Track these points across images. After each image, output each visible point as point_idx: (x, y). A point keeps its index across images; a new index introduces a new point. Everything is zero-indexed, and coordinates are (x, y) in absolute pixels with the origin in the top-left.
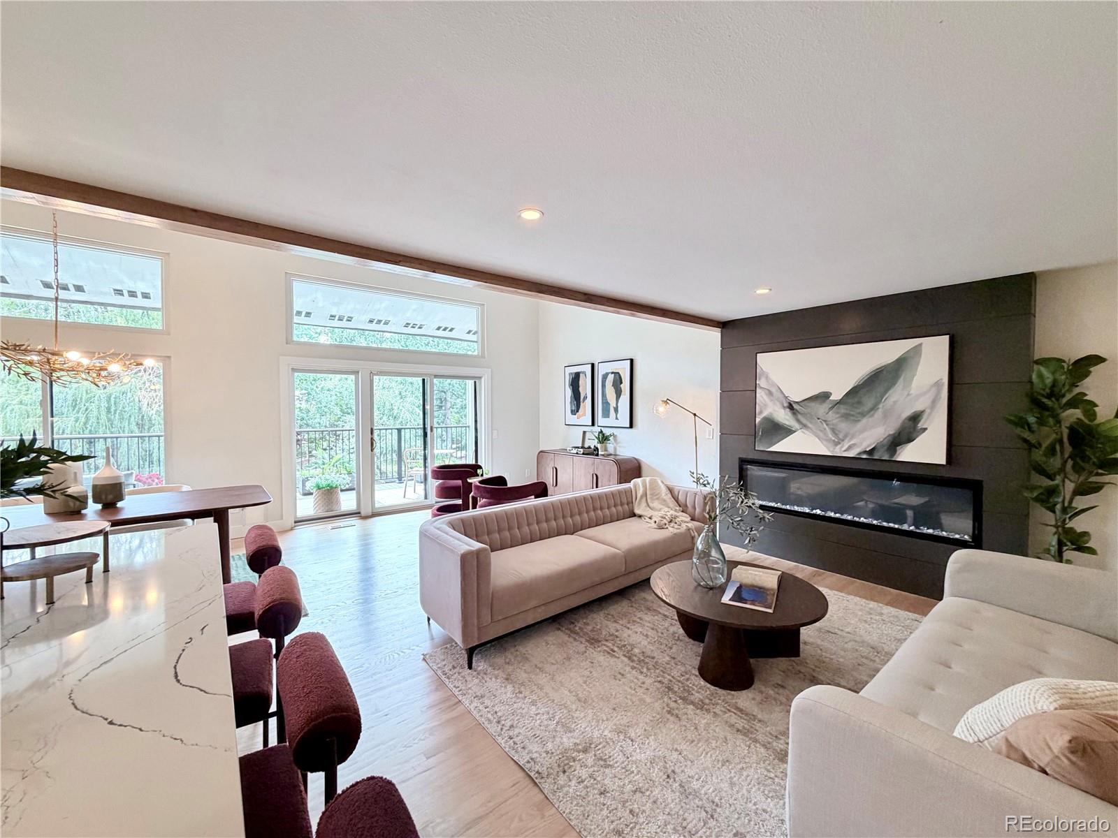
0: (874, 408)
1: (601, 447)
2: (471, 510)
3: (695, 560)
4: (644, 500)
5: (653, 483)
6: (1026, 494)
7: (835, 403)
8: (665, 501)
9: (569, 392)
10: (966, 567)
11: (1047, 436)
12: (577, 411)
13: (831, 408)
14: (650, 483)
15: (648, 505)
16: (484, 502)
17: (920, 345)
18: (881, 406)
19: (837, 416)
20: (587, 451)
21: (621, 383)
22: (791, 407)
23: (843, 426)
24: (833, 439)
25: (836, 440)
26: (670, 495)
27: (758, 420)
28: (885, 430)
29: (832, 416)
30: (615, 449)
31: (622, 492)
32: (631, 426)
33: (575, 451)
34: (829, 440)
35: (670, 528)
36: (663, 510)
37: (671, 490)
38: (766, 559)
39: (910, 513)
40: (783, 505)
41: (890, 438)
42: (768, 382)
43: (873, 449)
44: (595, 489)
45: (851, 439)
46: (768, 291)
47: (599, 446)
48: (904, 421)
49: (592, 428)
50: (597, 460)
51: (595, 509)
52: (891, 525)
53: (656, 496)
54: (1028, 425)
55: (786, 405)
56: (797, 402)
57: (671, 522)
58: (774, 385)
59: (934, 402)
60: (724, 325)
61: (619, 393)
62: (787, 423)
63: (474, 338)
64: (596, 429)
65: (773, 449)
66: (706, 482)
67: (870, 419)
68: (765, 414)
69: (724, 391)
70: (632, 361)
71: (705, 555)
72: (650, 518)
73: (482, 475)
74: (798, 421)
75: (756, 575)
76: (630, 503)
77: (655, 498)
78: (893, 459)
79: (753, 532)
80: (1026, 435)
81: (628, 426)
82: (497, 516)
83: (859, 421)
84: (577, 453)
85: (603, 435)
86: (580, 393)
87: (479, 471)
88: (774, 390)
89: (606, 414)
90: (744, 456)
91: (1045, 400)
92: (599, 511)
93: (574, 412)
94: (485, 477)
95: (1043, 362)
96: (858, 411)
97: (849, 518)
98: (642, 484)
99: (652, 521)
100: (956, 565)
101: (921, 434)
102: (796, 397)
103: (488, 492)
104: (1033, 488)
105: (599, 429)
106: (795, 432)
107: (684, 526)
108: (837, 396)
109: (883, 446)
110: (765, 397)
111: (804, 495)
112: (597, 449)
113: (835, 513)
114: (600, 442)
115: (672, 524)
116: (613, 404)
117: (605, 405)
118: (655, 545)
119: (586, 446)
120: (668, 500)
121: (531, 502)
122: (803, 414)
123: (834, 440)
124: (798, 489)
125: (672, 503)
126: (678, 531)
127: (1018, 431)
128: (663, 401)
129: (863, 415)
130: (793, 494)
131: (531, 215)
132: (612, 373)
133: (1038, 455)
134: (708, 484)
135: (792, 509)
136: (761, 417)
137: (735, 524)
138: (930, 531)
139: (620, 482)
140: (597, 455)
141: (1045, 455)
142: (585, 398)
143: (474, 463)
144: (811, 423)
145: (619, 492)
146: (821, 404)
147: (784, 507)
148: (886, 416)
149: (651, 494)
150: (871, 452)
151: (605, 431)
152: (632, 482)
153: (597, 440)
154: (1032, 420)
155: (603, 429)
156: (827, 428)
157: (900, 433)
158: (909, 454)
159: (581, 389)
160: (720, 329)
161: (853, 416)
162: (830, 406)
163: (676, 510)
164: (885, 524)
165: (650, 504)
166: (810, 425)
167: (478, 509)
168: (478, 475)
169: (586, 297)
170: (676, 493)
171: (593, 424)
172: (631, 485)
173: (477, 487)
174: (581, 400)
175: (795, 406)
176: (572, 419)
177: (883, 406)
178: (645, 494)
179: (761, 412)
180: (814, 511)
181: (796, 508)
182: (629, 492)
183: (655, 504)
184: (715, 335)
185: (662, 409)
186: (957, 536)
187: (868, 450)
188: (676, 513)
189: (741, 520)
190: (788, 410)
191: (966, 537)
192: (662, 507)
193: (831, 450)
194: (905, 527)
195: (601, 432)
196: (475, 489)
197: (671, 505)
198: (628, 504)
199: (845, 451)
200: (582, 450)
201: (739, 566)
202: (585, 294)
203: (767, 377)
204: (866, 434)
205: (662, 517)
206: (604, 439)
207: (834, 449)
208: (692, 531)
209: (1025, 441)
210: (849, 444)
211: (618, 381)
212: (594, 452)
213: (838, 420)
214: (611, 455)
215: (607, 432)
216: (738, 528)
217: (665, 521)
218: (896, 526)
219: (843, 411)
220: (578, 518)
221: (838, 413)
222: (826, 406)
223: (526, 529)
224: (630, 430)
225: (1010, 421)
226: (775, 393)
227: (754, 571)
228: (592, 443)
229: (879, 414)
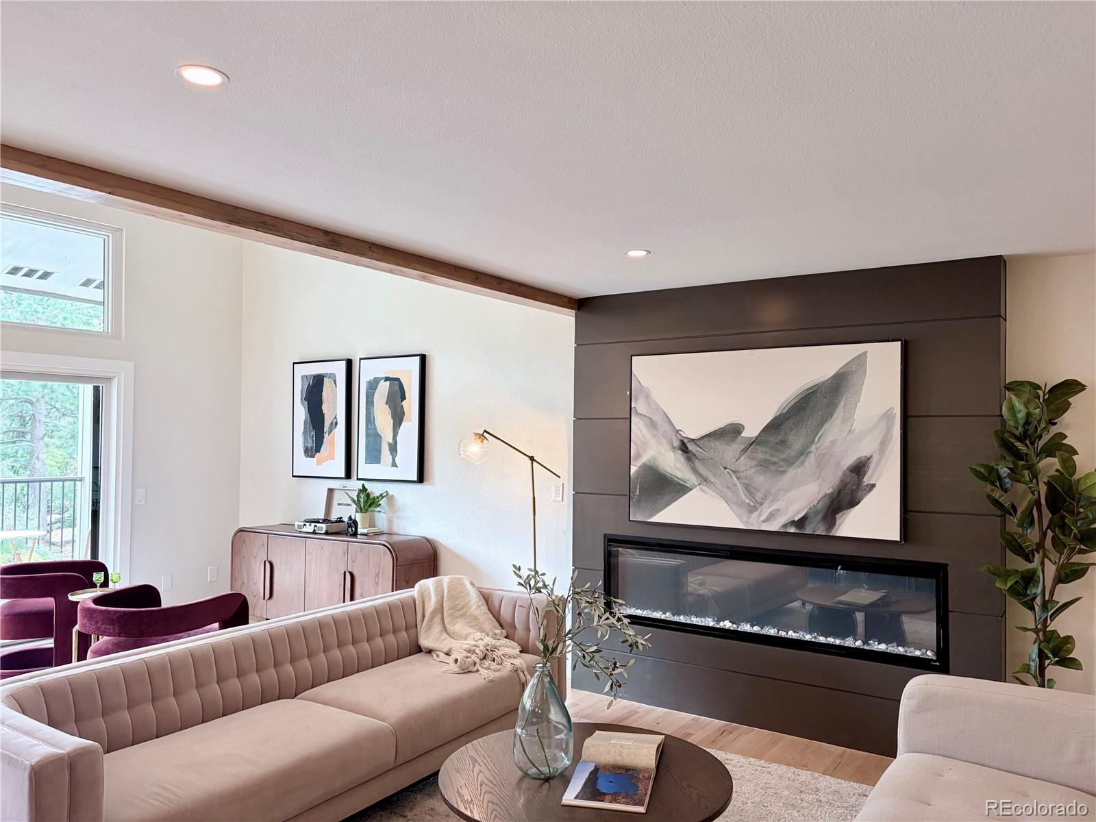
0: (804, 452)
1: (363, 519)
2: (74, 663)
3: (519, 731)
4: (438, 619)
5: (456, 587)
6: (998, 585)
7: (749, 443)
8: (476, 618)
9: (301, 413)
10: (926, 703)
11: (1021, 495)
12: (318, 450)
13: (745, 450)
14: (449, 587)
15: (445, 629)
16: (106, 642)
17: (865, 354)
18: (813, 448)
19: (754, 463)
20: (335, 527)
21: (403, 398)
22: (684, 448)
23: (761, 480)
24: (747, 501)
25: (752, 504)
26: (485, 608)
27: (633, 469)
28: (820, 486)
29: (745, 464)
30: (390, 522)
31: (397, 607)
32: (421, 478)
33: (309, 528)
34: (741, 504)
35: (482, 671)
36: (471, 637)
37: (487, 598)
38: (648, 712)
39: (860, 617)
40: (674, 615)
41: (827, 501)
42: (649, 405)
43: (804, 518)
44: (348, 602)
45: (772, 502)
46: (645, 253)
47: (359, 517)
48: (844, 474)
49: (346, 483)
50: (353, 546)
51: (340, 645)
52: (831, 640)
53: (461, 611)
54: (1000, 478)
55: (677, 443)
56: (693, 440)
57: (485, 658)
58: (658, 409)
59: (884, 443)
60: (581, 305)
61: (398, 418)
62: (679, 474)
63: (98, 295)
64: (355, 485)
65: (659, 518)
66: (540, 585)
67: (800, 470)
68: (645, 459)
69: (581, 419)
70: (423, 358)
71: (538, 717)
72: (448, 654)
73: (105, 584)
74: (695, 471)
75: (622, 746)
76: (412, 627)
77: (458, 614)
78: (831, 534)
79: (617, 671)
80: (997, 494)
81: (415, 479)
82: (127, 674)
83: (784, 472)
84: (314, 533)
85: (368, 495)
86: (323, 415)
87: (98, 577)
88: (658, 418)
89: (374, 457)
90: (612, 531)
91: (1018, 444)
92: (351, 648)
93: (310, 452)
94: (113, 587)
95: (1015, 387)
96: (782, 456)
97: (772, 632)
98: (436, 589)
99: (451, 660)
100: (911, 701)
101: (866, 494)
102: (693, 432)
103: (112, 622)
104: (1007, 575)
105: (359, 485)
106: (690, 489)
107: (508, 664)
108: (752, 431)
109: (817, 513)
110: (645, 430)
111: (709, 594)
112: (355, 522)
113: (752, 626)
114: (361, 510)
115: (487, 663)
116: (387, 437)
117: (371, 439)
118: (454, 705)
119: (334, 517)
120: (482, 619)
121: (213, 637)
122: (702, 460)
123: (748, 504)
124: (700, 585)
125: (488, 622)
126: (498, 674)
127: (988, 488)
128: (477, 434)
129: (790, 462)
130: (691, 594)
131: (202, 77)
132: (387, 379)
133: (1013, 524)
134: (545, 586)
135: (689, 622)
136: (639, 465)
137: (588, 658)
138: (882, 647)
139: (397, 586)
140: (355, 534)
141: (1021, 525)
142: (334, 424)
143: (89, 558)
144: (714, 474)
145: (391, 607)
146: (728, 445)
147: (676, 619)
148: (820, 465)
149: (450, 608)
150: (800, 523)
151: (371, 487)
152: (417, 585)
153: (354, 506)
154: (1004, 471)
155: (367, 485)
156: (738, 484)
157: (839, 492)
158: (853, 525)
159: (325, 408)
160: (574, 311)
161: (775, 463)
162: (743, 447)
163: (495, 636)
164: (822, 639)
165: (448, 627)
166: (712, 479)
167: (88, 661)
168: (94, 586)
169: (329, 238)
170: (496, 604)
171: (348, 475)
172: (414, 592)
173: (89, 613)
174: (326, 429)
175: (691, 447)
176: (306, 465)
177: (817, 449)
178: (440, 609)
179: (638, 456)
180: (722, 624)
181: (695, 620)
182: (410, 607)
183: (459, 627)
184: (566, 319)
185: (475, 448)
186: (918, 653)
187: (796, 519)
188: (494, 642)
189: (598, 651)
190: (680, 452)
191: (929, 653)
192: (470, 630)
193: (745, 519)
194: (849, 642)
195: (364, 489)
196: (84, 618)
197: (487, 626)
198: (406, 629)
199: (764, 521)
200: (324, 526)
201: (597, 732)
202: (327, 233)
203: (648, 397)
204: (792, 494)
205: (469, 651)
206: (368, 502)
207: (749, 518)
208: (522, 675)
209: (996, 503)
210: (771, 509)
211: (397, 393)
212: (349, 529)
213: (753, 470)
214: (382, 533)
215: (375, 489)
216: (591, 666)
217: (474, 658)
218: (838, 642)
219: (760, 456)
220: (306, 664)
221: (753, 459)
222: (735, 448)
223: (194, 696)
224: (419, 486)
225: (978, 474)
226: (660, 423)
227: (618, 738)
228: (345, 511)
229: (811, 460)
